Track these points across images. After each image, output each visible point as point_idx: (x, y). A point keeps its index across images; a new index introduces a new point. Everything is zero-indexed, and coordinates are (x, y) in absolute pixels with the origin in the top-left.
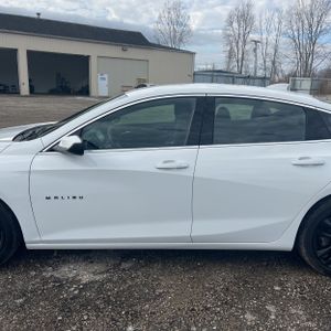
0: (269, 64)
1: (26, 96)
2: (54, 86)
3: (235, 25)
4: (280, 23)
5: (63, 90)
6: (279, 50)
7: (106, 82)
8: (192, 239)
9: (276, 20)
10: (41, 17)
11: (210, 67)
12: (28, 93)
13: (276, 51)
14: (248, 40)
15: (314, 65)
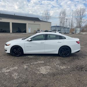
1: (11, 33)
2: (17, 31)
3: (62, 15)
5: (19, 31)
6: (73, 21)
7: (30, 30)
8: (45, 52)
9: (72, 14)
10: (15, 15)
11: (56, 25)
12: (12, 32)
13: (72, 21)
14: (65, 19)
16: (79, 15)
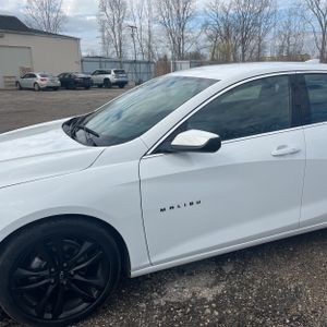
0: (145, 49)
3: (109, 11)
4: (150, 9)
13: (150, 36)
14: (123, 25)
15: (186, 49)
16: (174, 12)
